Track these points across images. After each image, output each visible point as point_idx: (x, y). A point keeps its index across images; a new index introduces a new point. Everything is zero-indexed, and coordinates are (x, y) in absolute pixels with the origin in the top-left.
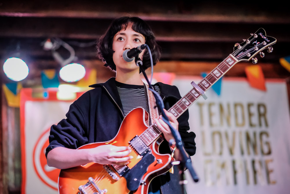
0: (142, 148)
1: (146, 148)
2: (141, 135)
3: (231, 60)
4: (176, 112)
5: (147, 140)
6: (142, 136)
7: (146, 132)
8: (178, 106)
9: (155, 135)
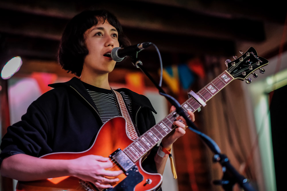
0: (128, 164)
1: (132, 164)
2: (126, 148)
3: (226, 77)
4: (167, 127)
5: (133, 156)
6: (127, 150)
7: (131, 146)
8: (169, 120)
9: (144, 150)
